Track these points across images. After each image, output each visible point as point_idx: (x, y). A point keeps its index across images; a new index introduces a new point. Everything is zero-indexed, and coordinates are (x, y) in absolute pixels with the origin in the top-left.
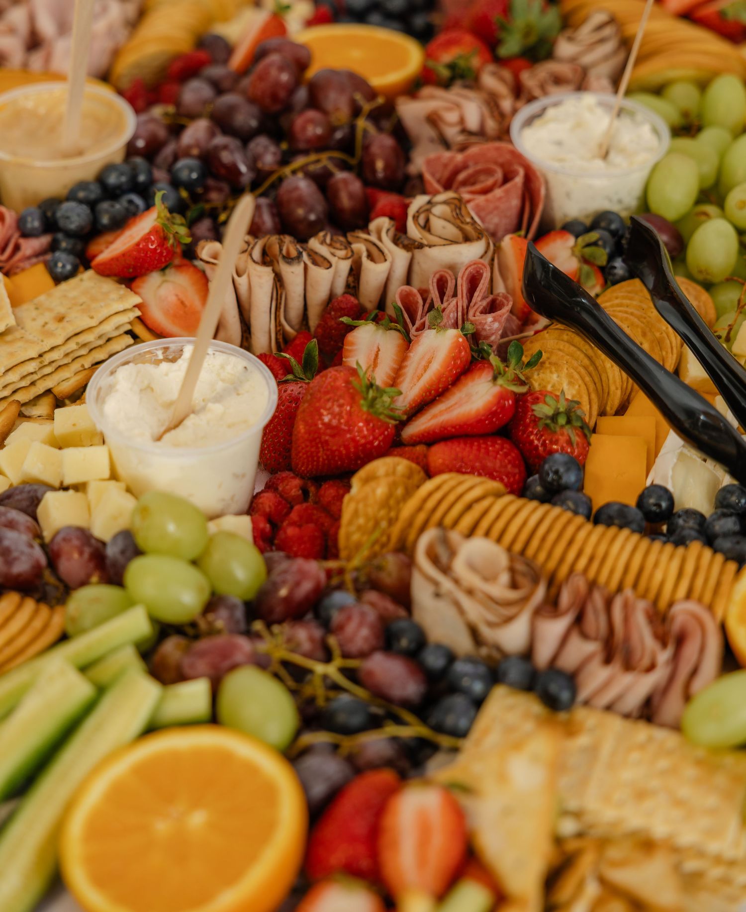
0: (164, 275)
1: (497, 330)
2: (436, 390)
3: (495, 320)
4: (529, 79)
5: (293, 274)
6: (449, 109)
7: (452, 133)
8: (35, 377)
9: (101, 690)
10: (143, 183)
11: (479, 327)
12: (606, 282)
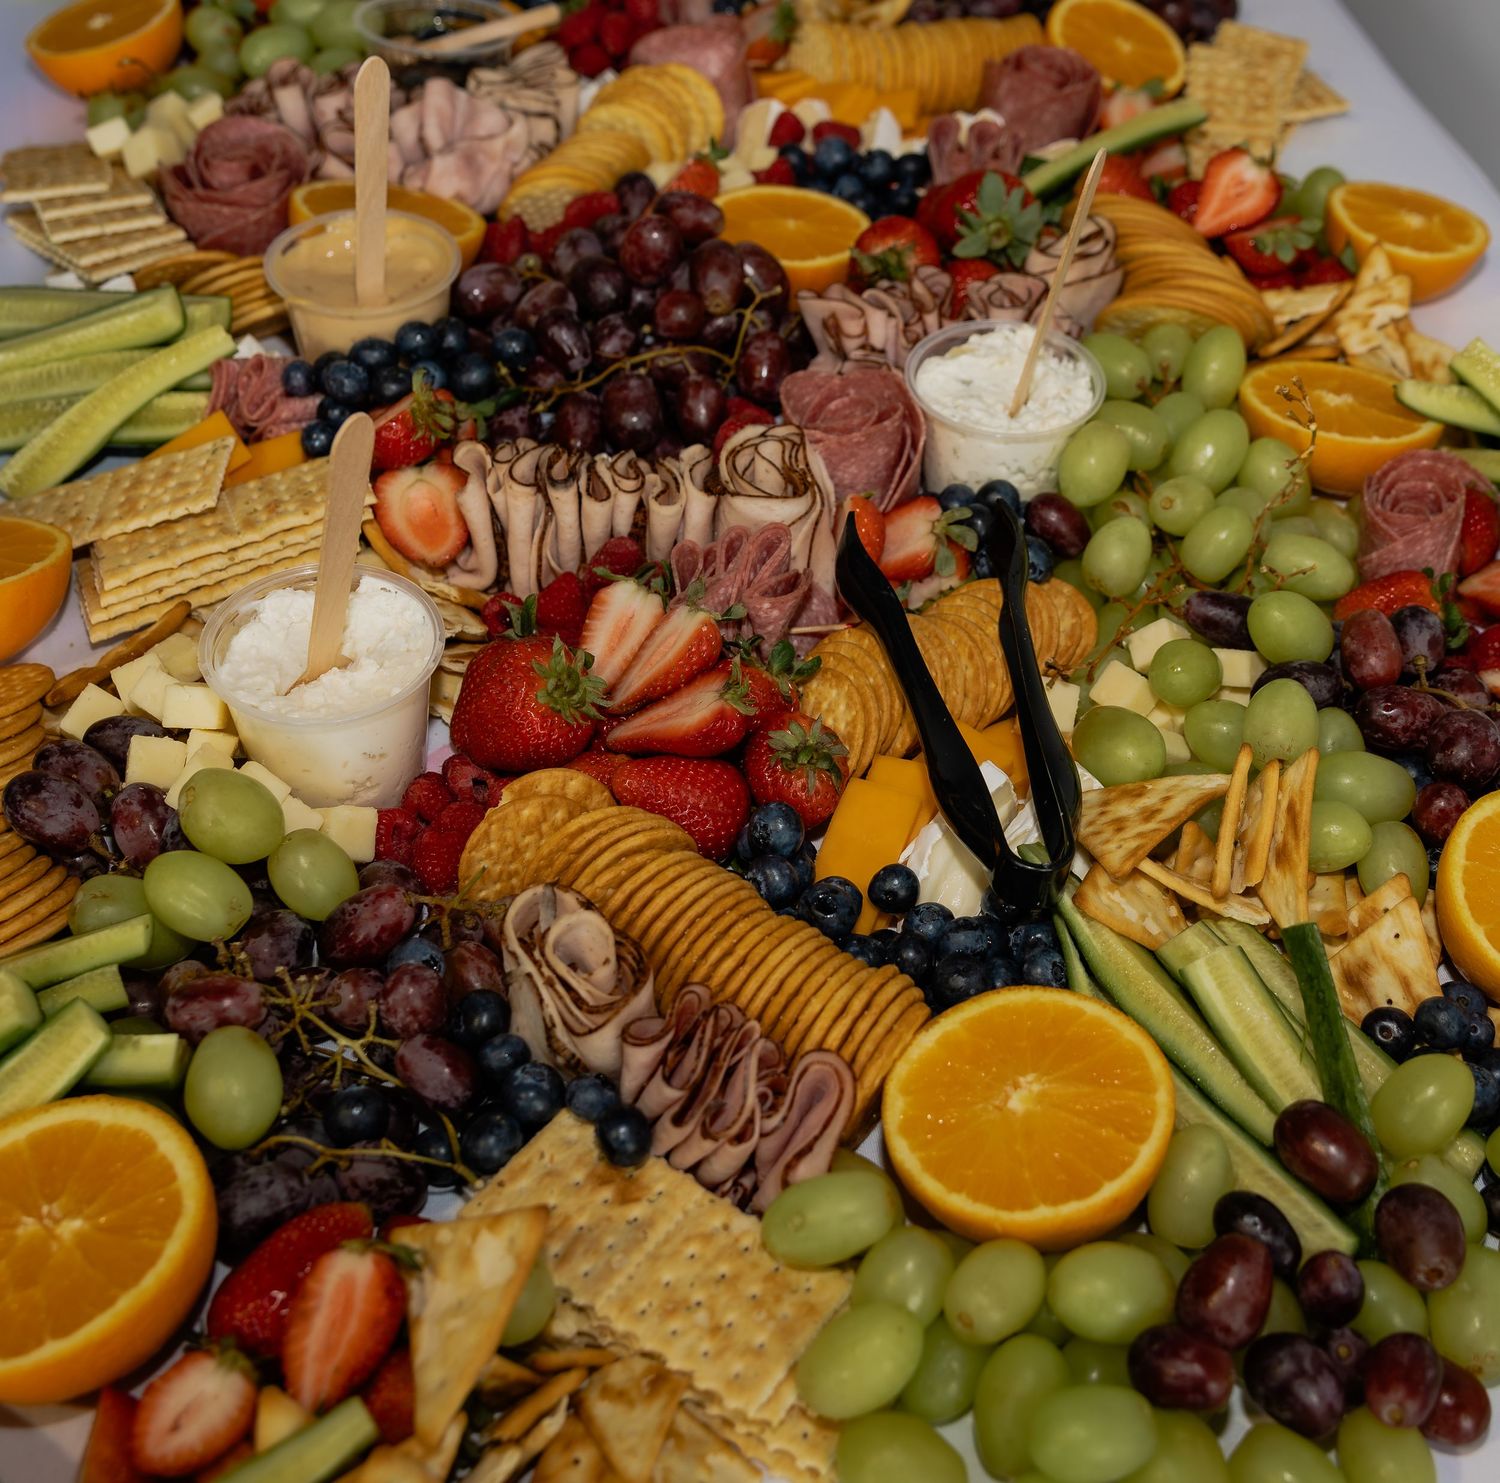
0: (421, 472)
1: (776, 620)
2: (664, 687)
3: (773, 607)
4: (975, 288)
5: (564, 500)
6: (852, 317)
7: (850, 345)
8: (223, 575)
9: (45, 1019)
10: (450, 349)
11: (752, 612)
12: (969, 573)
